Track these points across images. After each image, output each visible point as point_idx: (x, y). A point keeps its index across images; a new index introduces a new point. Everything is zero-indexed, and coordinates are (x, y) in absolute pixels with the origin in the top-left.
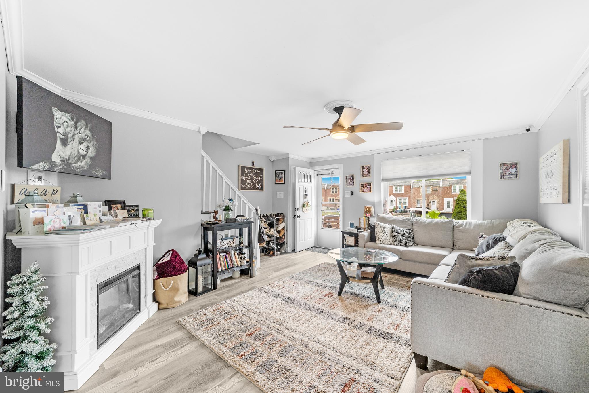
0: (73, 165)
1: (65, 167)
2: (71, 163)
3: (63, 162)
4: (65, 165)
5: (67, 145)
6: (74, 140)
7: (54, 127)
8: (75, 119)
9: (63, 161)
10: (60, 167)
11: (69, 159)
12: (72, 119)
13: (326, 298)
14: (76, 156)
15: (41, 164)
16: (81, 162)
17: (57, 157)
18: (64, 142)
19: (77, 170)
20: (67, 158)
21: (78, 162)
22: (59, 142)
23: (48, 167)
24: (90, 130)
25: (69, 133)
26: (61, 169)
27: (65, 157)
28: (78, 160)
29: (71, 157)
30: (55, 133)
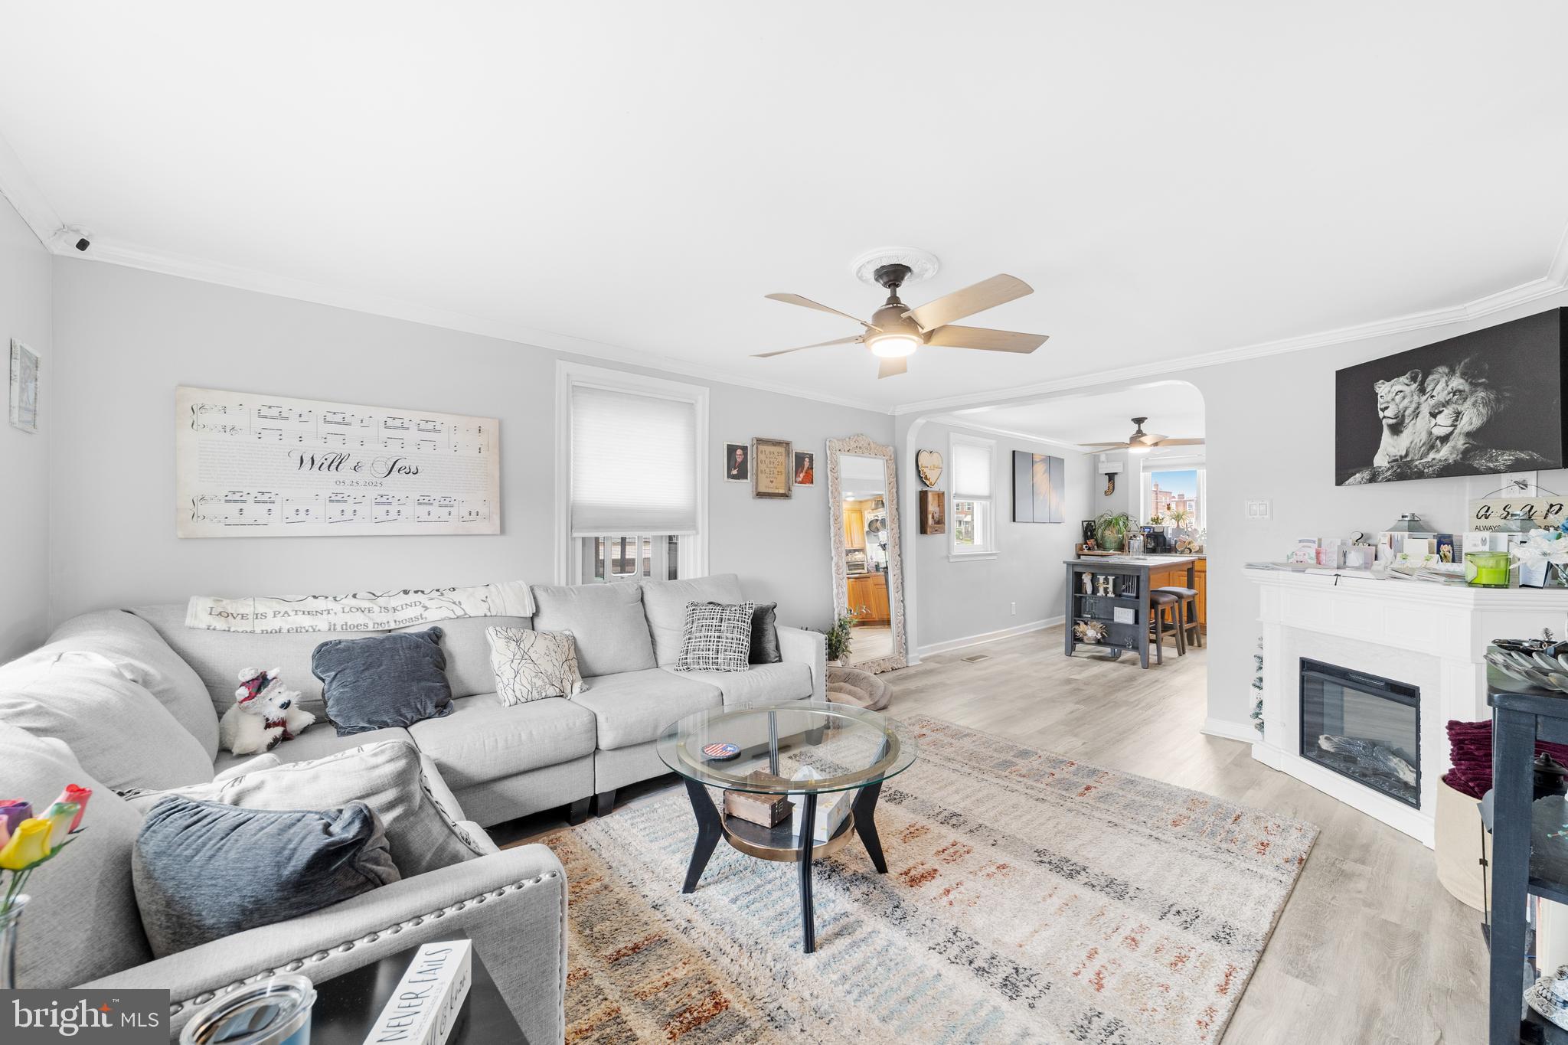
0: (1417, 463)
1: (1399, 470)
2: (1412, 461)
3: (1393, 464)
4: (1399, 467)
5: (1402, 432)
6: (1417, 417)
7: (1378, 412)
8: (1420, 376)
9: (1396, 460)
10: (1389, 473)
11: (1407, 455)
12: (1414, 379)
13: (932, 863)
14: (1423, 445)
15: (1358, 475)
16: (1438, 451)
17: (1384, 458)
18: (1396, 429)
19: (1426, 470)
20: (1404, 453)
21: (1428, 454)
22: (1386, 432)
23: (1368, 478)
24: (1463, 375)
25: (1406, 408)
26: (1390, 475)
27: (1399, 454)
28: (1429, 450)
29: (1411, 449)
30: (1380, 421)
